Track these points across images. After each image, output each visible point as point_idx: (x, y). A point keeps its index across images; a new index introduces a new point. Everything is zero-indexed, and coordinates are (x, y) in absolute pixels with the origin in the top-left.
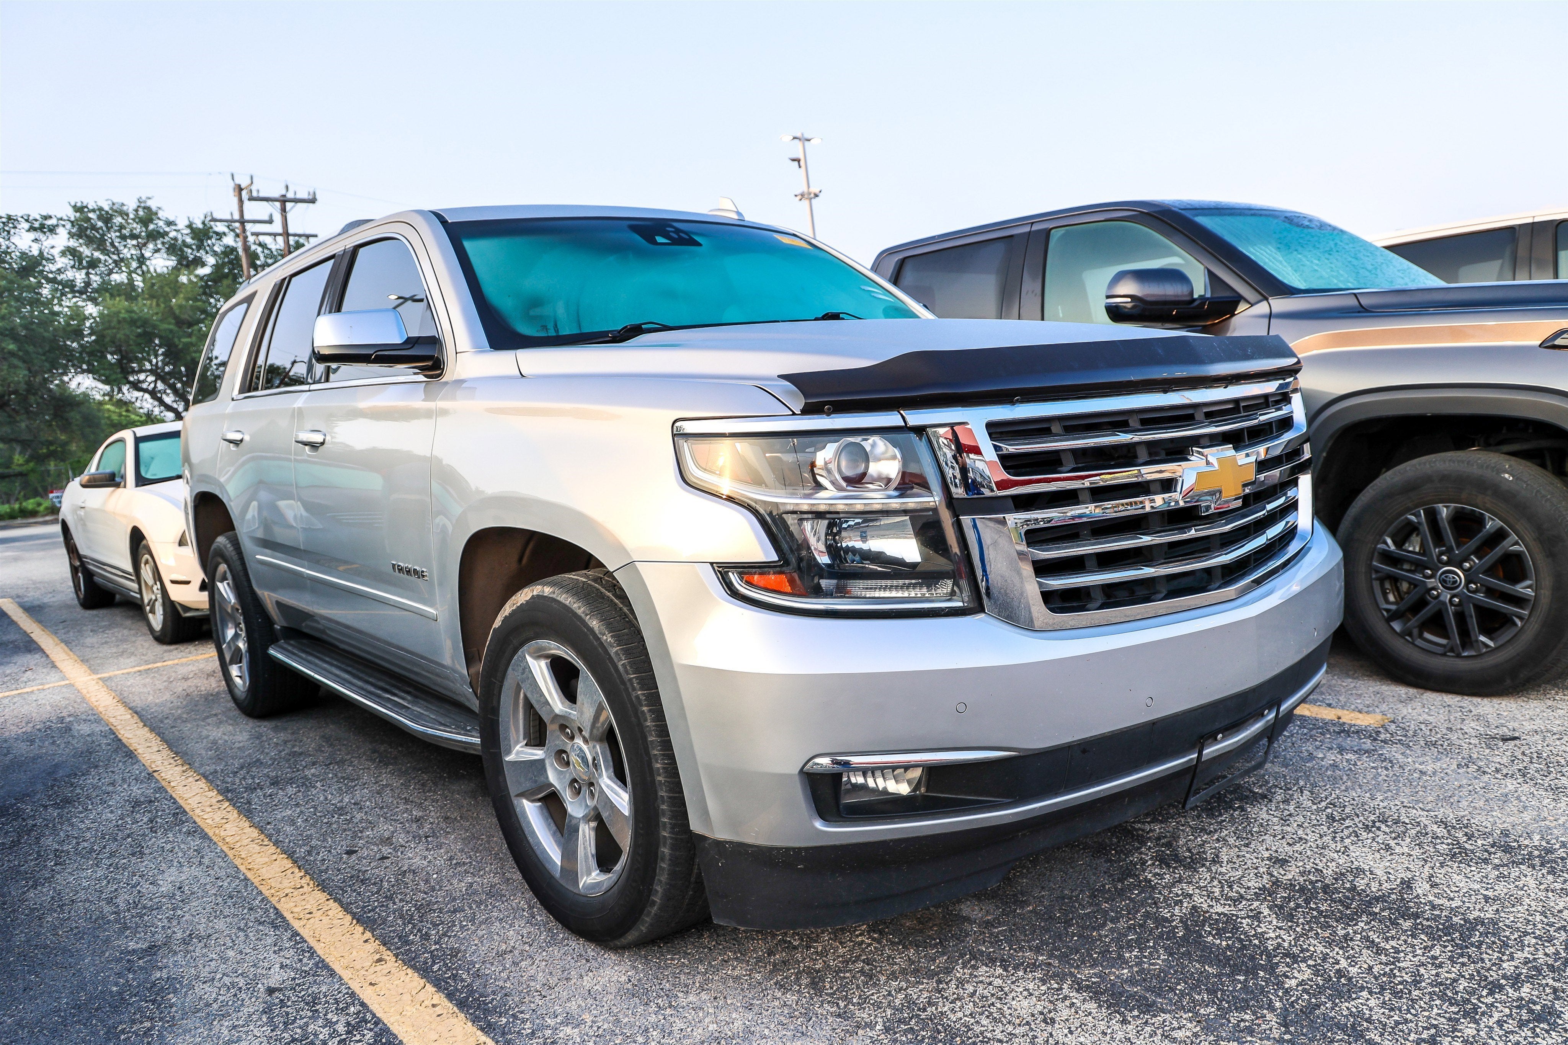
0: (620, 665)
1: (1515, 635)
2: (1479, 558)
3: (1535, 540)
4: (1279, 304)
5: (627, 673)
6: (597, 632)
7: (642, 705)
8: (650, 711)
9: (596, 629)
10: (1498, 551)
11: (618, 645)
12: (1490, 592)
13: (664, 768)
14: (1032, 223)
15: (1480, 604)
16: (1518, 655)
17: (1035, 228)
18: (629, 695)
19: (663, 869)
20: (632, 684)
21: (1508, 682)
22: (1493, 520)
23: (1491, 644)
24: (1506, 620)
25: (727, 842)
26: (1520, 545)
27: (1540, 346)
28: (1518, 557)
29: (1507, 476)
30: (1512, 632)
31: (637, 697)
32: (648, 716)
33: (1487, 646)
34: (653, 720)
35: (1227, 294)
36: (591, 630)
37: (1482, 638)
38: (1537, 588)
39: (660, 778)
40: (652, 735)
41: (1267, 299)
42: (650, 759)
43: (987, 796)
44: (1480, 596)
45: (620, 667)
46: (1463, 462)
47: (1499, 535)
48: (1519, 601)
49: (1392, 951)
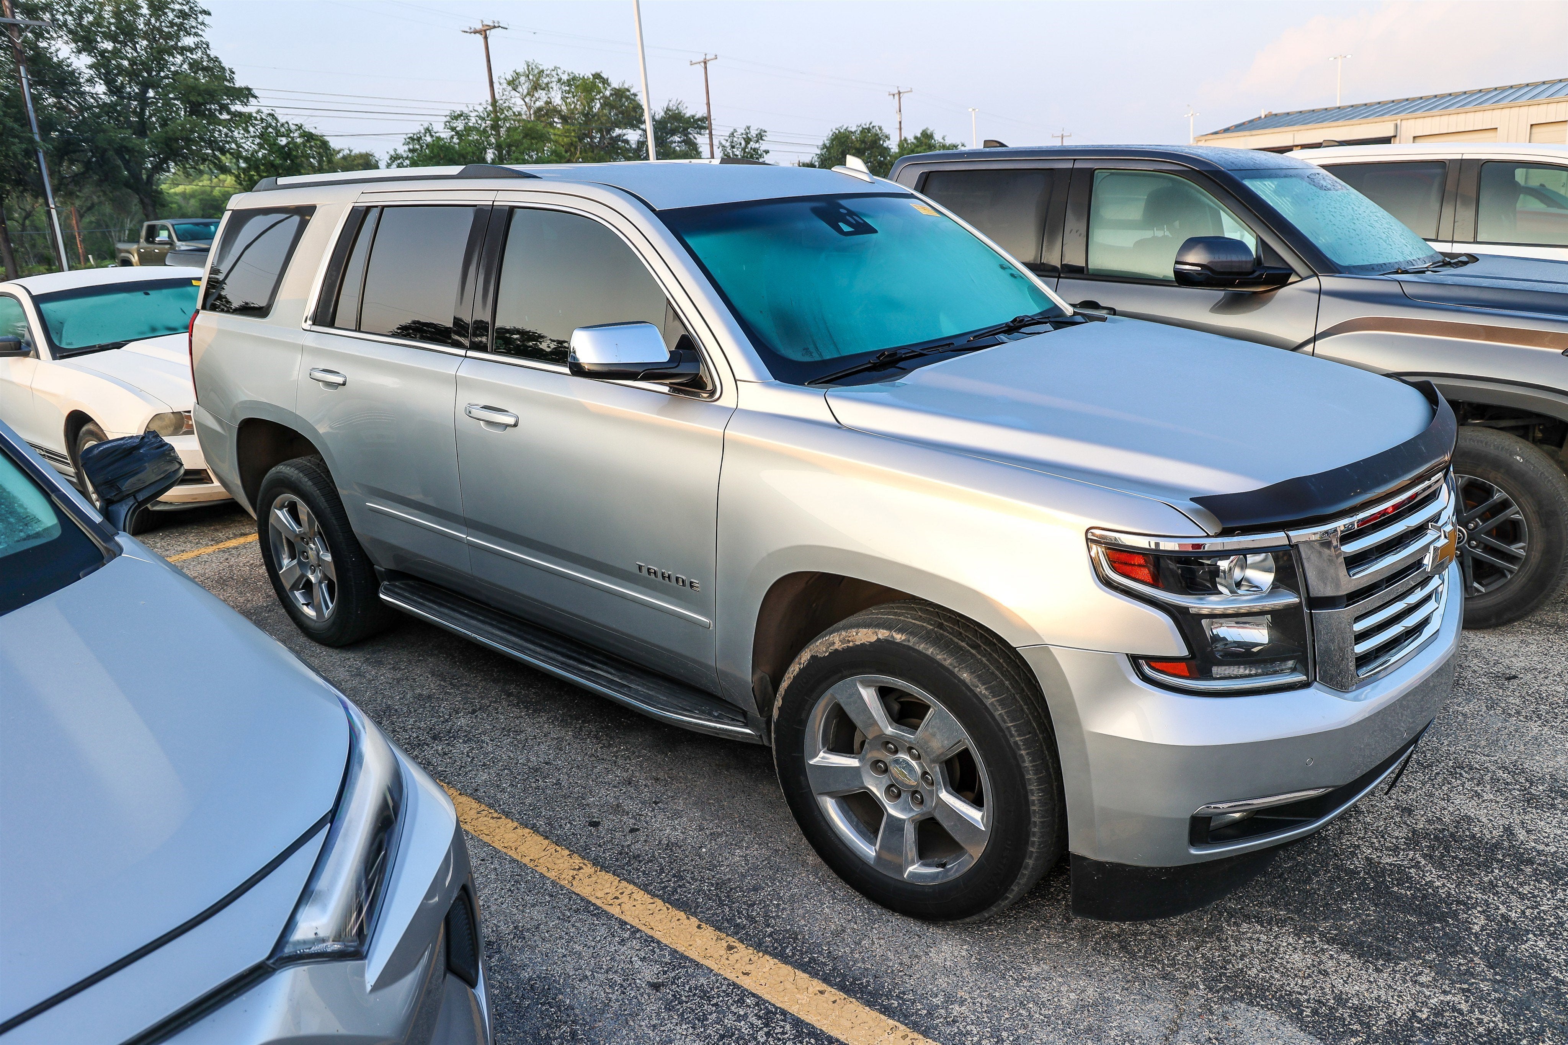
0: (996, 714)
1: (1504, 585)
2: (1484, 521)
3: (1534, 512)
4: (1329, 282)
5: (1005, 722)
6: (969, 684)
7: (1020, 749)
8: (1028, 754)
9: (968, 681)
10: (1501, 517)
11: (993, 697)
12: (1489, 549)
13: (1039, 800)
14: (1075, 160)
15: (1478, 557)
16: (1505, 600)
17: (1078, 165)
18: (1007, 741)
19: (1024, 875)
20: (1010, 732)
21: (1493, 621)
22: (1500, 492)
23: (1483, 590)
24: (1500, 572)
25: (1107, 863)
26: (1520, 514)
27: (1562, 353)
28: (1515, 524)
29: (1518, 458)
30: (1502, 581)
31: (1016, 743)
32: (1026, 758)
33: (1477, 590)
34: (1031, 762)
35: (1280, 265)
36: (963, 682)
37: (1476, 585)
38: (1528, 550)
39: (1034, 808)
40: (1029, 774)
41: (1317, 276)
42: (1027, 792)
43: (1301, 817)
44: (1478, 551)
45: (997, 717)
46: (1482, 442)
47: (1505, 505)
48: (1512, 558)
49: (1530, 895)
